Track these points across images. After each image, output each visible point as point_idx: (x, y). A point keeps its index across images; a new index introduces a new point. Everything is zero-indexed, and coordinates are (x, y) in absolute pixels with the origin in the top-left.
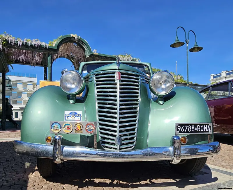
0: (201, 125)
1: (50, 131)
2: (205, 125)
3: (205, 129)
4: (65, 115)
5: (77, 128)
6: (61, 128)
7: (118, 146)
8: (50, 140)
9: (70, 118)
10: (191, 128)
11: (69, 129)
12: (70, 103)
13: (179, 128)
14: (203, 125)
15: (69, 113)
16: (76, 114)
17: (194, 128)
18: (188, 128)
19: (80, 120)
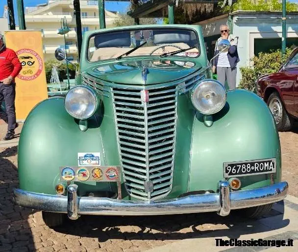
0: (259, 163)
1: (62, 178)
2: (266, 162)
3: (266, 167)
4: (79, 158)
5: (95, 174)
6: (74, 175)
7: (149, 193)
8: (62, 190)
9: (85, 162)
10: (246, 168)
11: (84, 175)
12: (80, 130)
13: (229, 168)
14: (263, 162)
15: (83, 156)
16: (93, 156)
17: (251, 167)
18: (241, 167)
19: (99, 164)
